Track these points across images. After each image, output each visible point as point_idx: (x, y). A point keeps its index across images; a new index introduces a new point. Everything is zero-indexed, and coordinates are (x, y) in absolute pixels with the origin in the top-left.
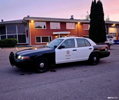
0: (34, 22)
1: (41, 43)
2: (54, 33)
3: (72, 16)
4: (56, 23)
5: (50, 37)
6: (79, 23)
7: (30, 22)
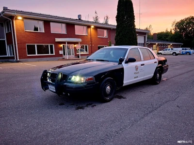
0: (23, 20)
1: (37, 55)
2: (57, 40)
3: (79, 16)
4: (60, 24)
5: (51, 47)
6: (92, 27)
7: (16, 19)
